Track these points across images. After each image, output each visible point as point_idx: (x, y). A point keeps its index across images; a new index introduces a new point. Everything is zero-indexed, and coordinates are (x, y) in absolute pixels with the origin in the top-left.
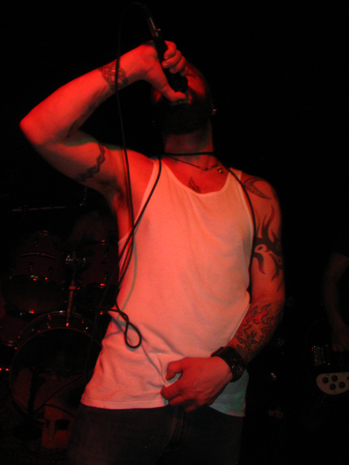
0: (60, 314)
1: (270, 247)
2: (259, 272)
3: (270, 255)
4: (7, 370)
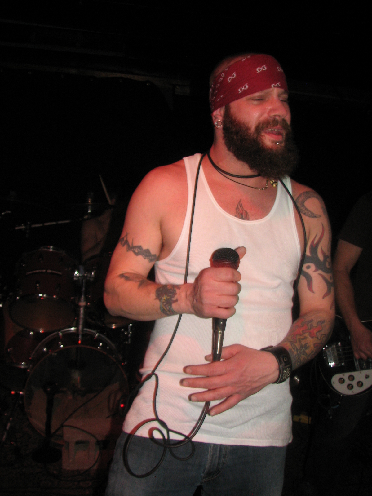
0: (71, 331)
1: (319, 266)
2: (309, 292)
3: (320, 274)
4: (21, 393)
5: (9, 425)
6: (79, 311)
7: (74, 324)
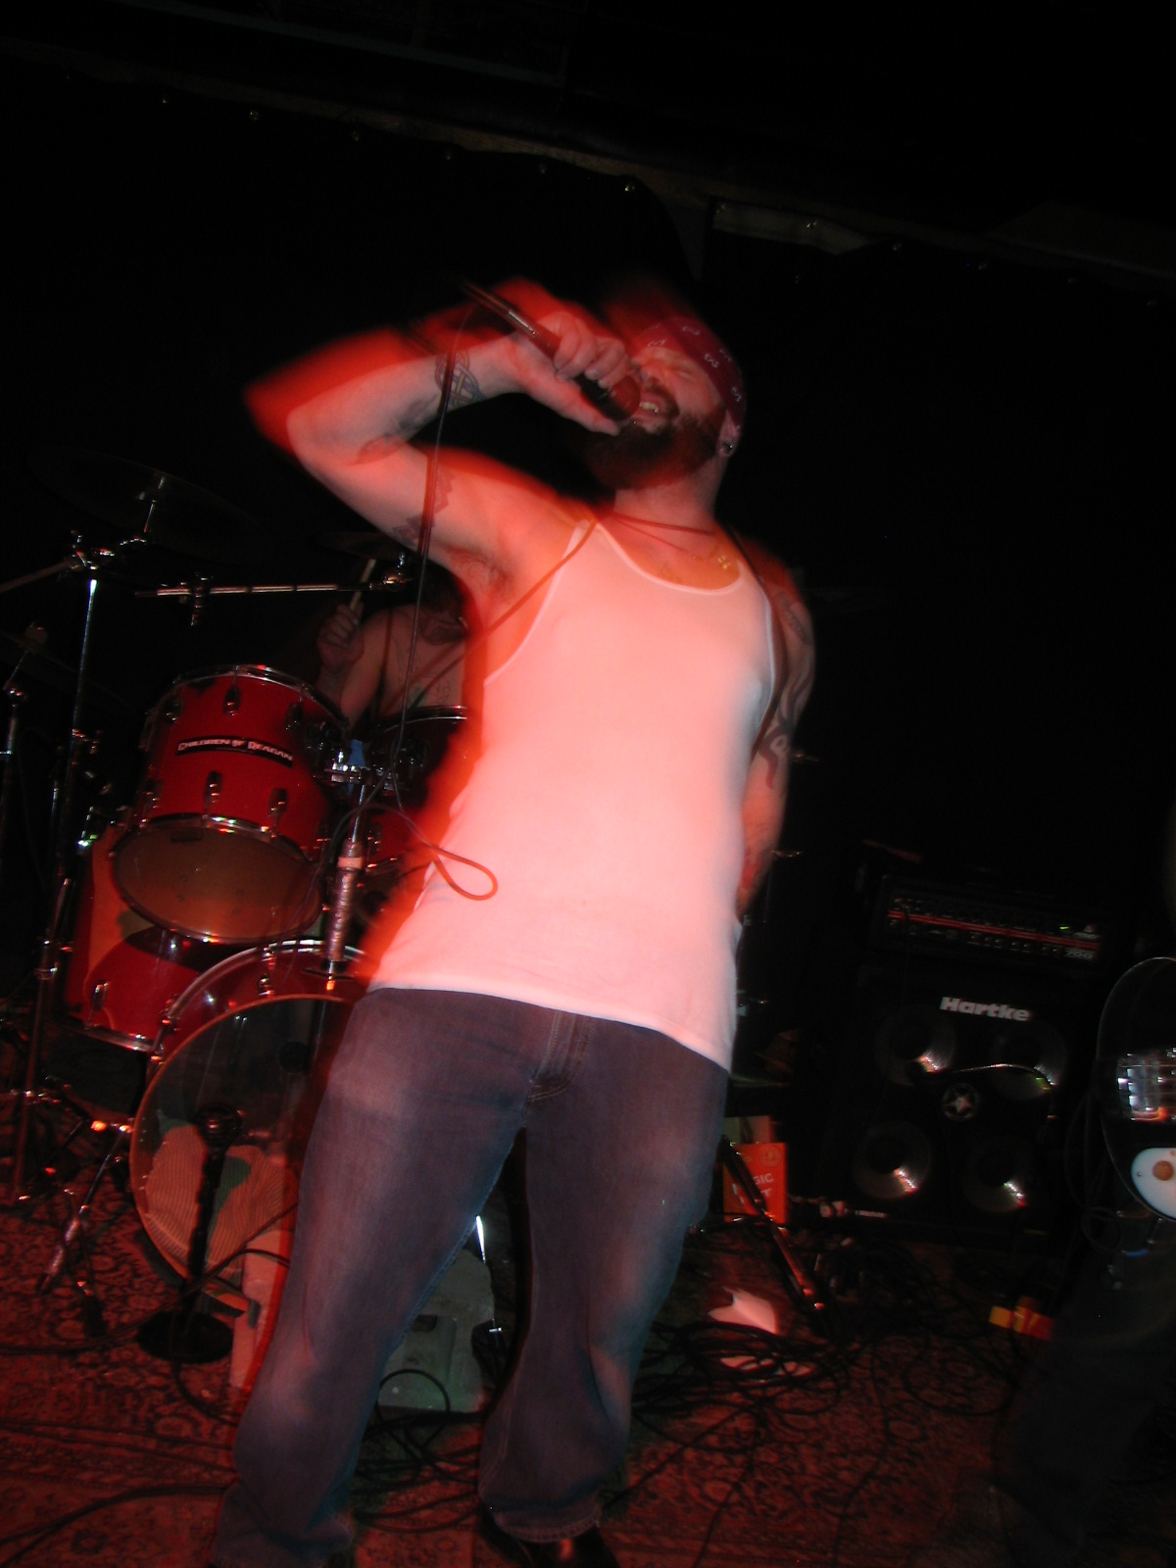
0: (304, 950)
4: (124, 1128)
5: (74, 1225)
6: (338, 886)
7: (315, 930)
